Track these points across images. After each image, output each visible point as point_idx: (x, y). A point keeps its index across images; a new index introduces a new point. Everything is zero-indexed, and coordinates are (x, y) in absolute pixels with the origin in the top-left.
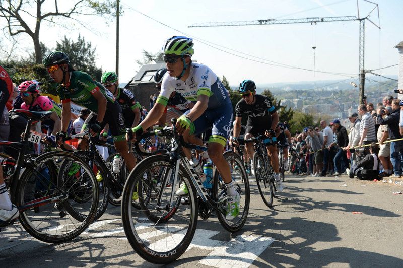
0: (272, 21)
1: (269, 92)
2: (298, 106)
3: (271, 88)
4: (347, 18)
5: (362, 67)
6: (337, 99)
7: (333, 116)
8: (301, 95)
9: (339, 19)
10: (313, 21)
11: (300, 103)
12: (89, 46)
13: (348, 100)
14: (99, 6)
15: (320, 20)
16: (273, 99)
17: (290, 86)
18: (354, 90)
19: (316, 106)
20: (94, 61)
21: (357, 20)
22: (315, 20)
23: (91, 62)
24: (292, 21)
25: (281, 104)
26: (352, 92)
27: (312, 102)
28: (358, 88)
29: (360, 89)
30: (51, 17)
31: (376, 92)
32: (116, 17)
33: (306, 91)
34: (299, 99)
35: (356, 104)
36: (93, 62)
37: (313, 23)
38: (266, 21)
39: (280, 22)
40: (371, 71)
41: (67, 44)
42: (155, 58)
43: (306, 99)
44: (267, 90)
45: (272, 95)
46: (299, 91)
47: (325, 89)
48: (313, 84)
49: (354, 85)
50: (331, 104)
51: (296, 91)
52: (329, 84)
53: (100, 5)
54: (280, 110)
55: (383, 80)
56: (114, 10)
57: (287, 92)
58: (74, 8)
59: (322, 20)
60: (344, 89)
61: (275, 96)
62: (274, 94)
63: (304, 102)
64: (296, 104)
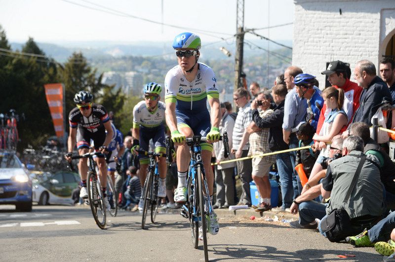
2: (134, 85)
3: (87, 50)
5: (240, 23)
8: (140, 64)
11: (138, 79)
17: (121, 47)
18: (227, 62)
25: (103, 81)
26: (225, 65)
28: (233, 58)
29: (236, 60)
31: (264, 67)
33: (148, 59)
34: (138, 72)
35: (231, 86)
40: (253, 30)
43: (149, 73)
44: (78, 52)
45: (88, 62)
46: (136, 58)
49: (226, 52)
51: (131, 58)
54: (102, 92)
55: (274, 47)
57: (116, 59)
61: (93, 66)
62: (91, 60)
63: (145, 78)
64: (130, 81)
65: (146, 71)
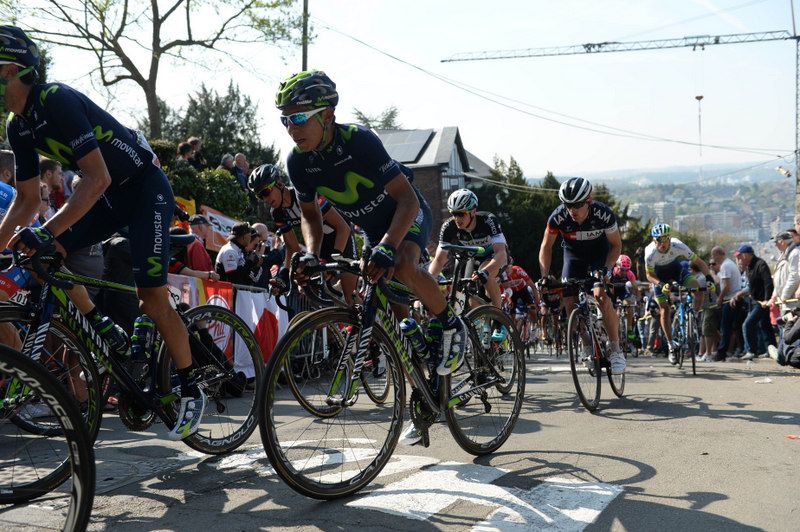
0: (611, 46)
1: (604, 188)
2: (664, 216)
3: (610, 181)
4: (769, 36)
6: (747, 201)
7: (739, 236)
8: (671, 193)
9: (751, 38)
10: (697, 44)
11: (669, 212)
12: (248, 102)
13: (771, 203)
14: (269, 25)
15: (712, 40)
16: (613, 203)
17: (648, 175)
18: (784, 184)
19: (703, 215)
20: (258, 131)
21: (791, 38)
22: (701, 41)
23: (251, 133)
24: (653, 45)
25: (629, 214)
26: (779, 187)
27: (694, 208)
28: (793, 179)
29: (798, 180)
30: (178, 47)
32: (301, 48)
33: (681, 187)
34: (668, 201)
35: (788, 212)
36: (255, 133)
37: (698, 48)
38: (600, 45)
39: (629, 46)
41: (207, 100)
42: (376, 124)
43: (683, 202)
44: (600, 184)
45: (612, 194)
46: (666, 186)
47: (722, 182)
48: (697, 171)
49: (783, 172)
50: (734, 213)
51: (661, 187)
52: (732, 173)
53: (272, 24)
54: (628, 225)
56: (297, 34)
57: (642, 189)
58: (222, 30)
59: (717, 42)
60: (762, 182)
61: (617, 197)
62: (614, 192)
63: (677, 208)
64: (660, 213)
65: (679, 200)
